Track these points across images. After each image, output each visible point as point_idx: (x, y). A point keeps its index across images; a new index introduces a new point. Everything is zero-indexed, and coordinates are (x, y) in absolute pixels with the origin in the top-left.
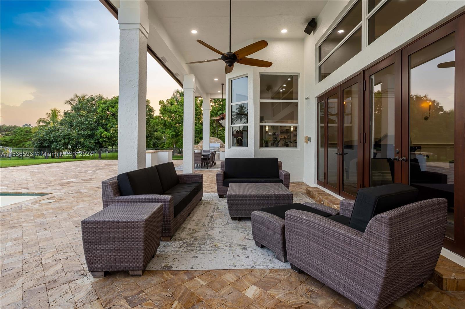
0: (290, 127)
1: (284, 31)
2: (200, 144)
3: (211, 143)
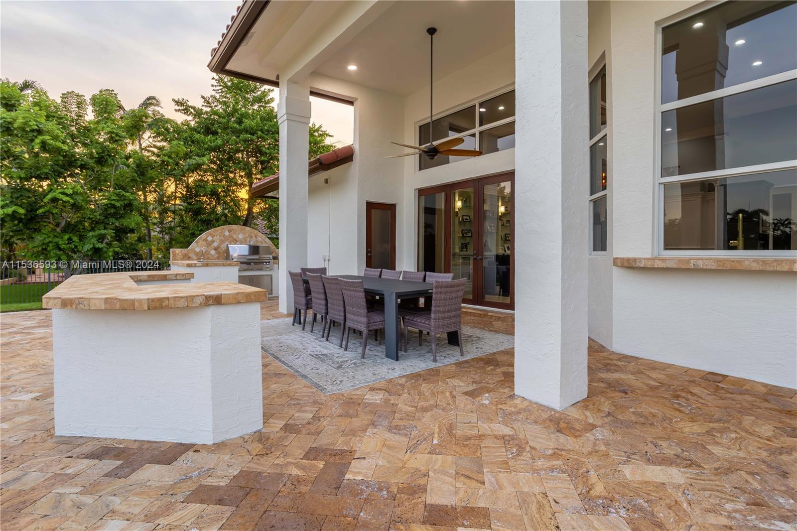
2: (197, 245)
3: (235, 244)
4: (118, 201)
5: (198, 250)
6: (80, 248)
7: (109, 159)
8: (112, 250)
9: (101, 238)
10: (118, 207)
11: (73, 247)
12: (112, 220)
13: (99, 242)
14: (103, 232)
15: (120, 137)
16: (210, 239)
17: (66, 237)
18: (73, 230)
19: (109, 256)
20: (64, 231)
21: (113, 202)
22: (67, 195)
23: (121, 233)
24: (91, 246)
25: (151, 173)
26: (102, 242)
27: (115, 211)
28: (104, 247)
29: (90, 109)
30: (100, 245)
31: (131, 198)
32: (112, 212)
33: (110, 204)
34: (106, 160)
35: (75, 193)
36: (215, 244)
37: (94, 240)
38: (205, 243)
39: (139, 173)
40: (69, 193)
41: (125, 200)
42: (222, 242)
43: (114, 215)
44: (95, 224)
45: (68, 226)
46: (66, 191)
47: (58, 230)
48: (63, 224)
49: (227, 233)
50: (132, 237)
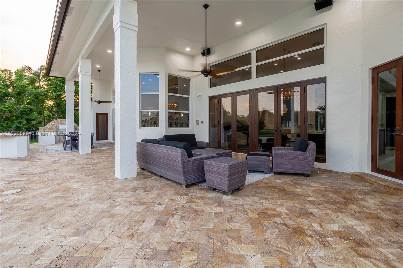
0: (148, 112)
1: (188, 49)
2: (48, 126)
3: (63, 125)
4: (26, 109)
5: (48, 127)
6: (11, 126)
7: (22, 94)
8: (24, 127)
9: (20, 123)
10: (27, 111)
11: (8, 126)
12: (24, 116)
13: (19, 124)
14: (21, 120)
15: (25, 86)
16: (53, 123)
17: (6, 122)
18: (9, 119)
19: (23, 129)
20: (5, 120)
21: (24, 109)
22: (6, 108)
23: (29, 121)
24: (16, 126)
25: (40, 98)
26: (20, 124)
27: (25, 113)
28: (21, 126)
29: (14, 76)
30: (19, 125)
31: (32, 108)
32: (24, 113)
33: (23, 110)
34: (21, 94)
35: (9, 107)
36: (55, 125)
37: (17, 124)
38: (51, 125)
39: (35, 98)
40: (7, 107)
41: (29, 108)
42: (58, 124)
43: (25, 114)
44: (17, 118)
45: (6, 118)
46: (5, 106)
47: (2, 120)
48: (4, 117)
49: (59, 122)
50: (34, 122)
